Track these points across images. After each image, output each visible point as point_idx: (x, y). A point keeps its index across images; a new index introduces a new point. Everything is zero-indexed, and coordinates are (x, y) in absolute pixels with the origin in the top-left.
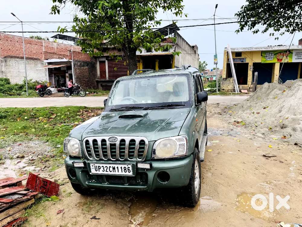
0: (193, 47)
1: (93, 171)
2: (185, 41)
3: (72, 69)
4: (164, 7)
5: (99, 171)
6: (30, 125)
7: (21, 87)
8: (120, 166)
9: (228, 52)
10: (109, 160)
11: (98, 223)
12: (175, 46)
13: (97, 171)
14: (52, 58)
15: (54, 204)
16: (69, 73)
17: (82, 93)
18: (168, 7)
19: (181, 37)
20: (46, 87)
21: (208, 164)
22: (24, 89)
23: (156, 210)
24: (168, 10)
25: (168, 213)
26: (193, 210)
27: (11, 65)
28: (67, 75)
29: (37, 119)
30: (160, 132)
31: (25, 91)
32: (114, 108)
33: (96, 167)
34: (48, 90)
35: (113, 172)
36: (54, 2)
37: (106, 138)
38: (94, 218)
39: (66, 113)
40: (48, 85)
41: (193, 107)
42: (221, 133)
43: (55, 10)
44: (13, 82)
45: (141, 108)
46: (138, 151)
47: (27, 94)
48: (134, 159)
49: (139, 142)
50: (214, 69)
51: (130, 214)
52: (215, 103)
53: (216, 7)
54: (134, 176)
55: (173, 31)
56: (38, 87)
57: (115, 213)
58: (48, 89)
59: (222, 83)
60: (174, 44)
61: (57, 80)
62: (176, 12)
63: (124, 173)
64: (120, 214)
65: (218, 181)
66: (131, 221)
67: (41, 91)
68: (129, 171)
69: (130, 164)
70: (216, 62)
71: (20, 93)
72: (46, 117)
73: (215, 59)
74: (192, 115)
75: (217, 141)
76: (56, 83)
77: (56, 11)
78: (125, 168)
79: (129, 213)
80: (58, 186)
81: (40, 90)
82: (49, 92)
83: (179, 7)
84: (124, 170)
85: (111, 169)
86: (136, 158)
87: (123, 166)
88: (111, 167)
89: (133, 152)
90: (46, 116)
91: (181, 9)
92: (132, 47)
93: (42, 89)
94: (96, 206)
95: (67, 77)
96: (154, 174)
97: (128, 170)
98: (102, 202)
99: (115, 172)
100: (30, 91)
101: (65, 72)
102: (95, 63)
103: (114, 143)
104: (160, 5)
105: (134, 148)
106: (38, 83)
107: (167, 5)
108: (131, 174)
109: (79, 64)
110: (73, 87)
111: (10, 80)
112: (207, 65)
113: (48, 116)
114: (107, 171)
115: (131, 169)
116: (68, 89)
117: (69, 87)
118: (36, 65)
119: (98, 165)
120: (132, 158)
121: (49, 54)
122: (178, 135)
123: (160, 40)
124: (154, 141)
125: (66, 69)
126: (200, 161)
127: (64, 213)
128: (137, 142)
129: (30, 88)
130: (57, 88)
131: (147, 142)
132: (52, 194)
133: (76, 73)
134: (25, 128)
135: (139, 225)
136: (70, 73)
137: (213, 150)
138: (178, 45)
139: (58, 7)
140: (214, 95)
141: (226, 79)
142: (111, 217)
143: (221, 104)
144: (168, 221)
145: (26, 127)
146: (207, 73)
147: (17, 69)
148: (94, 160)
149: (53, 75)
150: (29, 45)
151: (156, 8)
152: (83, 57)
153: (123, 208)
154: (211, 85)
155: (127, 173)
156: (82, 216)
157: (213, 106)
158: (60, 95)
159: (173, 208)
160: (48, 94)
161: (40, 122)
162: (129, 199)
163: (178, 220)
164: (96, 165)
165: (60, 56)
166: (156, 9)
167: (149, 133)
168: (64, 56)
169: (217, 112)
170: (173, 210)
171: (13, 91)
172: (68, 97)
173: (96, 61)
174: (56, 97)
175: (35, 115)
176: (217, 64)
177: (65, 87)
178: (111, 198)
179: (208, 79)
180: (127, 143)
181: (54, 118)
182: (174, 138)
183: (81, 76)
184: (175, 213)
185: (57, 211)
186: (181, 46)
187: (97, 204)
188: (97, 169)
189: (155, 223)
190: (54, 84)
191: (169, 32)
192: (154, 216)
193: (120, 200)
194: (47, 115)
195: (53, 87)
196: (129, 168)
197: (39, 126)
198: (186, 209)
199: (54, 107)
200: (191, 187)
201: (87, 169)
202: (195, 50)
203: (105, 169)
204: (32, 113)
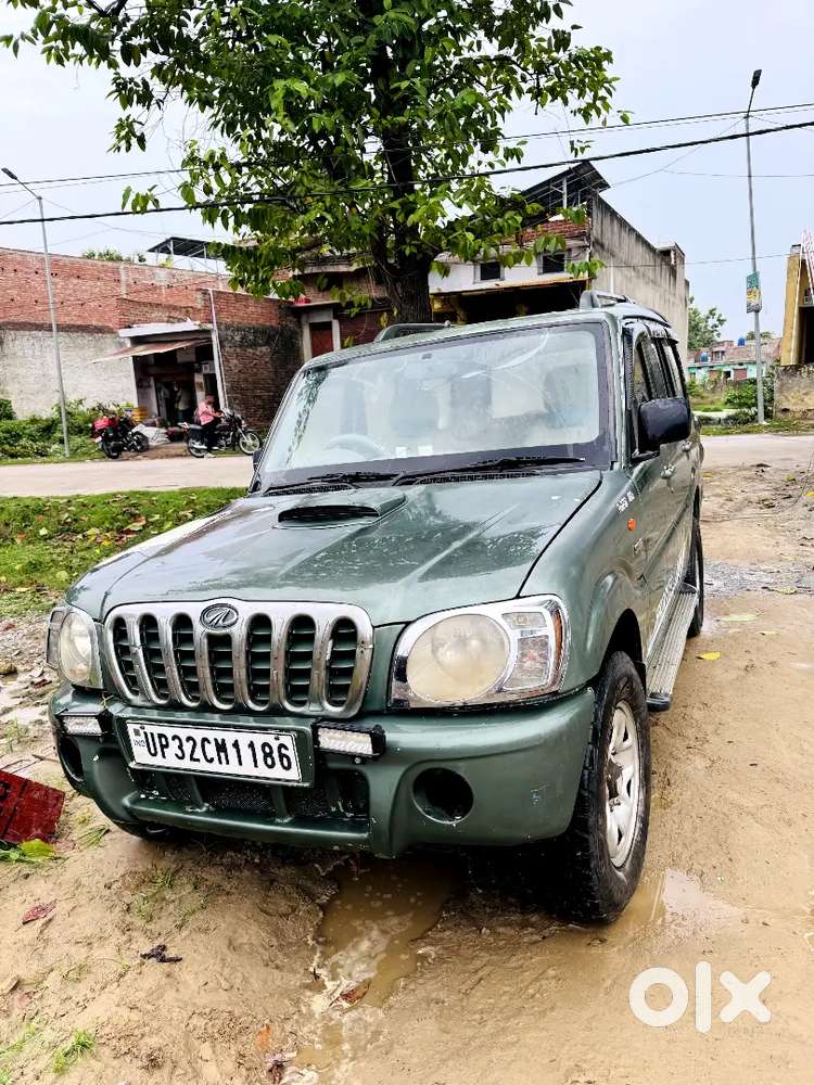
0: (666, 253)
1: (141, 756)
2: (632, 230)
3: (213, 359)
4: (537, 93)
5: (164, 756)
6: (55, 556)
7: (48, 429)
8: (244, 738)
9: (804, 262)
10: (207, 708)
11: (167, 980)
12: (588, 251)
13: (155, 755)
14: (146, 322)
15: (27, 876)
16: (204, 371)
17: (249, 441)
18: (552, 90)
19: (613, 214)
20: (129, 424)
21: (697, 714)
22: (58, 435)
23: (435, 925)
24: (552, 101)
25: (487, 948)
26: (603, 941)
27: (20, 354)
28: (199, 379)
29: (80, 536)
30: (431, 583)
31: (61, 441)
32: (284, 482)
33: (149, 736)
34: (133, 435)
35: (221, 763)
36: (124, 108)
37: (194, 611)
38: (159, 955)
39: (182, 513)
40: (137, 418)
41: (616, 466)
42: (767, 580)
43: (128, 135)
44: (23, 410)
45: (387, 477)
46: (328, 668)
47: (67, 452)
48: (311, 708)
49: (328, 630)
50: (752, 336)
51: (321, 939)
52: (748, 464)
53: (755, 82)
54: (306, 785)
55: (584, 193)
56: (101, 423)
57: (253, 933)
58: (134, 431)
59: (782, 385)
60: (586, 243)
61: (166, 399)
62: (583, 106)
63: (262, 771)
64: (274, 942)
65: (736, 796)
66: (317, 977)
67: (111, 439)
68: (286, 764)
69: (288, 730)
70: (754, 302)
71: (45, 447)
72: (112, 530)
73: (749, 293)
74: (608, 501)
75: (747, 617)
76: (163, 410)
77: (134, 141)
78: (267, 750)
79: (319, 932)
80: (58, 799)
81: (107, 434)
82: (139, 442)
83: (595, 87)
84: (262, 754)
85: (211, 750)
86: (321, 704)
87: (259, 739)
88: (209, 742)
89: (306, 674)
90: (111, 524)
91: (602, 93)
92: (407, 252)
93: (115, 431)
94: (185, 894)
95: (200, 385)
96: (398, 778)
97: (282, 756)
98: (213, 876)
99: (228, 763)
100: (78, 440)
101: (190, 369)
102: (297, 333)
103: (224, 631)
104: (522, 84)
105: (308, 656)
106: (105, 411)
107: (550, 83)
108: (294, 774)
109: (237, 338)
110: (217, 420)
111: (12, 404)
112: (721, 322)
113: (116, 524)
114: (195, 756)
115: (291, 753)
116: (198, 427)
117: (205, 420)
118: (102, 350)
119: (156, 730)
120: (302, 703)
121: (134, 306)
122: (518, 597)
123: (519, 219)
124: (403, 625)
125: (192, 358)
126: (649, 713)
127: (50, 920)
128: (323, 629)
129: (79, 430)
130: (167, 427)
131: (365, 630)
132: (26, 835)
133: (228, 372)
134: (34, 567)
135: (346, 996)
136: (208, 372)
137: (724, 655)
138: (602, 246)
139: (140, 123)
140: (748, 432)
141: (797, 368)
142: (231, 957)
143: (774, 465)
144: (478, 993)
145: (41, 563)
146: (723, 352)
147: (38, 365)
148: (148, 704)
149: (152, 382)
150: (76, 281)
151: (504, 97)
152: (254, 314)
153: (294, 910)
154: (740, 397)
155: (278, 773)
156: (117, 938)
157: (739, 473)
158: (173, 452)
159: (510, 925)
160: (136, 450)
161: (89, 548)
162: (331, 869)
163: (527, 987)
164: (149, 729)
165: (173, 311)
166: (506, 103)
167: (378, 585)
168: (189, 312)
169: (754, 498)
170: (512, 932)
171: (23, 442)
172: (202, 457)
173: (300, 326)
174: (162, 458)
175: (75, 520)
176: (757, 311)
177: (191, 421)
178: (257, 861)
179: (728, 374)
180: (279, 631)
181: (140, 531)
182: (494, 611)
183: (246, 380)
184: (514, 947)
185: (23, 910)
186: (616, 250)
187: (189, 888)
188: (154, 745)
189: (421, 993)
190: (156, 412)
191: (565, 197)
192: (423, 957)
193: (290, 870)
194: (115, 519)
195: (154, 425)
196: (283, 751)
197: (83, 559)
198: (571, 930)
199: (143, 494)
200: (587, 840)
201: (117, 743)
202: (673, 262)
203: (188, 747)
204: (67, 515)
